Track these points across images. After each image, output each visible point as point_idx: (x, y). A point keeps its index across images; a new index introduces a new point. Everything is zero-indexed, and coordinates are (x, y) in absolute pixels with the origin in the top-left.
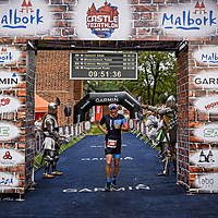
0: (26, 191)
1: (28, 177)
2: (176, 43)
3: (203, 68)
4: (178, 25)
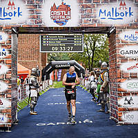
0: (12, 125)
1: (14, 116)
2: (108, 28)
3: (125, 43)
4: (109, 17)
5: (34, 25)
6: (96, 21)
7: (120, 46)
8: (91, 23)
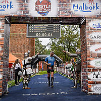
3: (93, 30)
4: (80, 10)
5: (23, 15)
6: (70, 13)
7: (89, 32)
8: (66, 14)
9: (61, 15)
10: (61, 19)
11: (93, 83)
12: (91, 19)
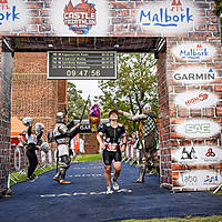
3: (182, 63)
4: (155, 22)
6: (135, 28)
7: (173, 67)
8: (127, 31)
9: (116, 34)
10: (115, 40)
11: (183, 168)
12: (177, 40)
